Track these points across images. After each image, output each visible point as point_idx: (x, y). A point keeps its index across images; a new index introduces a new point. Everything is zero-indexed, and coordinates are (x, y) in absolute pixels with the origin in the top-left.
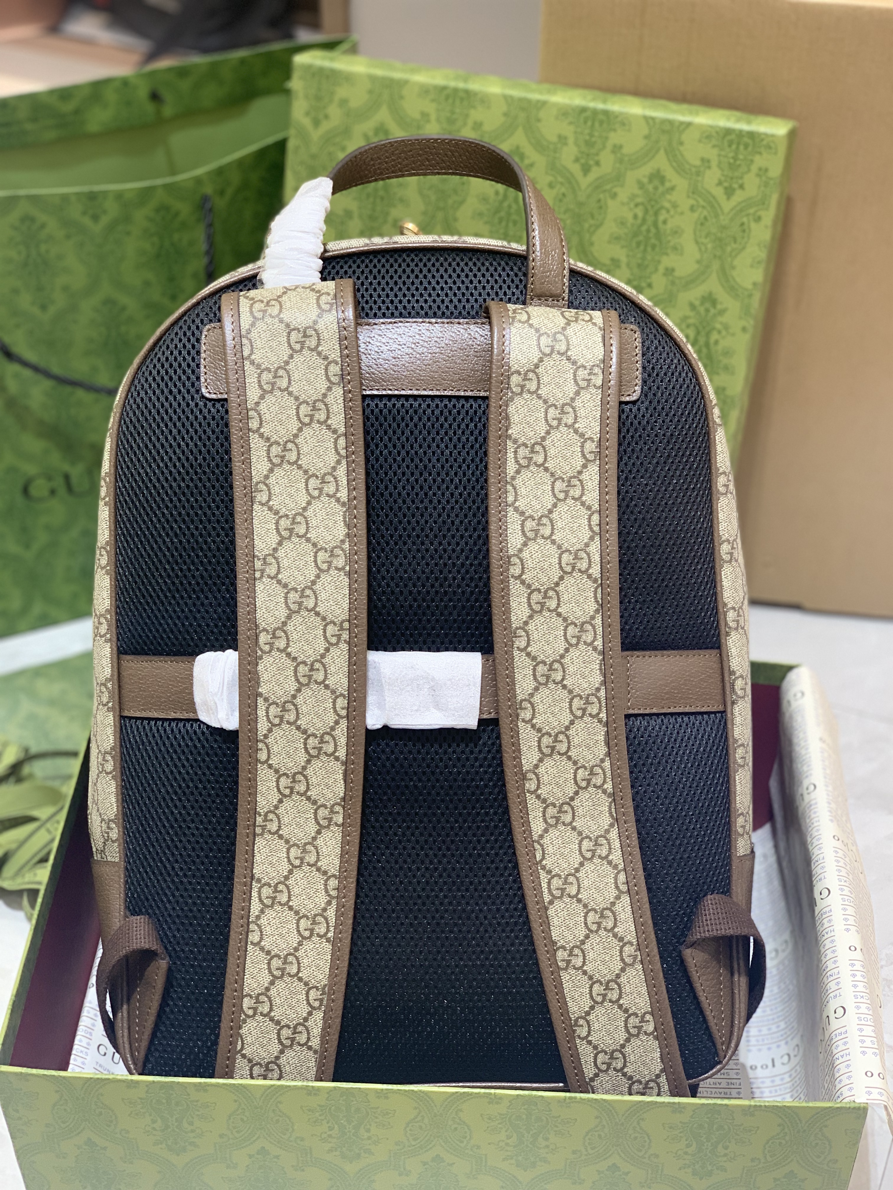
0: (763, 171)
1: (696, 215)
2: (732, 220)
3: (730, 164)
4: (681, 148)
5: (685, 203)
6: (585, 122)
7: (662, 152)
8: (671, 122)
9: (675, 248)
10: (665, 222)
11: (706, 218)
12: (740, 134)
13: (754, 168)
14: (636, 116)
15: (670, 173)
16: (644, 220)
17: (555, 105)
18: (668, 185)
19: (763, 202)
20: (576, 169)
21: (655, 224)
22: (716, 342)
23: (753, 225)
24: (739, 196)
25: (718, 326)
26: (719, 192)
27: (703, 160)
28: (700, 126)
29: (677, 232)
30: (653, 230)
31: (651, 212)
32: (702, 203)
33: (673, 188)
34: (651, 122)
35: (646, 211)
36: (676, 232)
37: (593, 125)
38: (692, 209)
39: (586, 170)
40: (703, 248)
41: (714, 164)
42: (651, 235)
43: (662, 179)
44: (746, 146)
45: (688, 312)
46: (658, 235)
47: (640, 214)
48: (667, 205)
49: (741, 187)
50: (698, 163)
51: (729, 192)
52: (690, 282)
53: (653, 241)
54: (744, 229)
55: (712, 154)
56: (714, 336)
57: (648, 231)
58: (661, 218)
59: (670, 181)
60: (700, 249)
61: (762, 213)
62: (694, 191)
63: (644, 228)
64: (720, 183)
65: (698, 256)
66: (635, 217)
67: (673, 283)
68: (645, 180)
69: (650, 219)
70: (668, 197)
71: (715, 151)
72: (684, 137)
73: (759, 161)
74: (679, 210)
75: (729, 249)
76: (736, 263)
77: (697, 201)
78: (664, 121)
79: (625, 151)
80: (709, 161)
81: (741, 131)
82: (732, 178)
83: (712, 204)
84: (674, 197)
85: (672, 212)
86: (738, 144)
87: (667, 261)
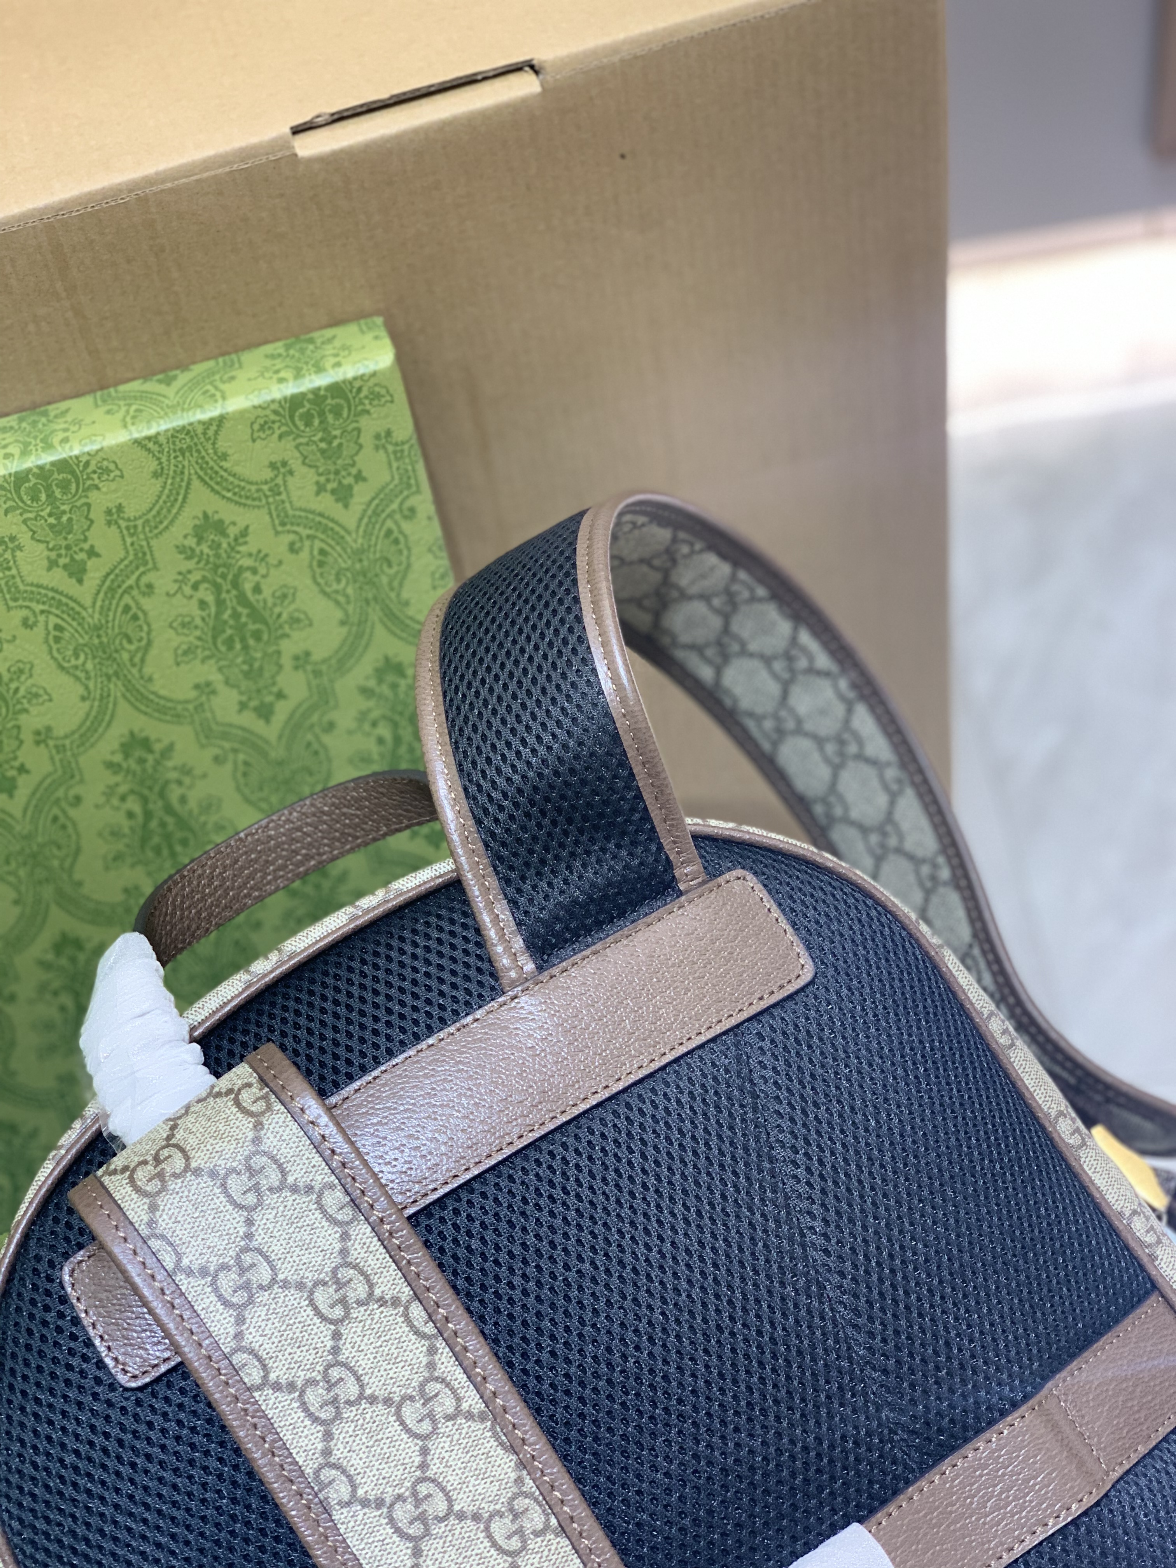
0: (384, 438)
1: (305, 555)
2: (367, 534)
3: (323, 452)
4: (227, 464)
5: (278, 546)
6: (35, 498)
7: (196, 483)
8: (186, 431)
9: (294, 621)
10: (257, 589)
11: (322, 552)
12: (316, 396)
13: (366, 439)
14: (121, 446)
15: (226, 512)
16: (220, 603)
18: (232, 531)
19: (406, 484)
20: (58, 579)
21: (242, 599)
23: (406, 526)
24: (362, 495)
26: (326, 503)
27: (273, 466)
28: (241, 414)
30: (244, 611)
31: (226, 586)
32: (305, 532)
33: (244, 533)
34: (150, 445)
35: (217, 589)
36: (285, 596)
37: (50, 496)
38: (293, 549)
39: (77, 572)
40: (342, 599)
41: (295, 463)
42: (244, 619)
43: (220, 527)
44: (337, 413)
45: (364, 704)
46: (255, 614)
47: (210, 599)
48: (247, 562)
49: (359, 477)
50: (268, 474)
51: (343, 495)
52: (345, 659)
53: (252, 627)
54: (393, 538)
55: (286, 450)
57: (236, 615)
58: (248, 587)
59: (234, 523)
60: (337, 603)
61: (413, 501)
62: (283, 520)
63: (226, 615)
64: (320, 489)
65: (339, 614)
66: (203, 605)
67: (317, 673)
68: (191, 542)
69: (230, 598)
70: (244, 549)
71: (289, 444)
72: (222, 445)
73: (370, 426)
74: (272, 560)
75: (384, 580)
76: (405, 595)
77: (296, 533)
78: (176, 434)
79: (130, 512)
80: (284, 464)
81: (316, 391)
82: (337, 473)
83: (323, 525)
84: (252, 545)
85: (262, 570)
86: (322, 414)
87: (289, 648)
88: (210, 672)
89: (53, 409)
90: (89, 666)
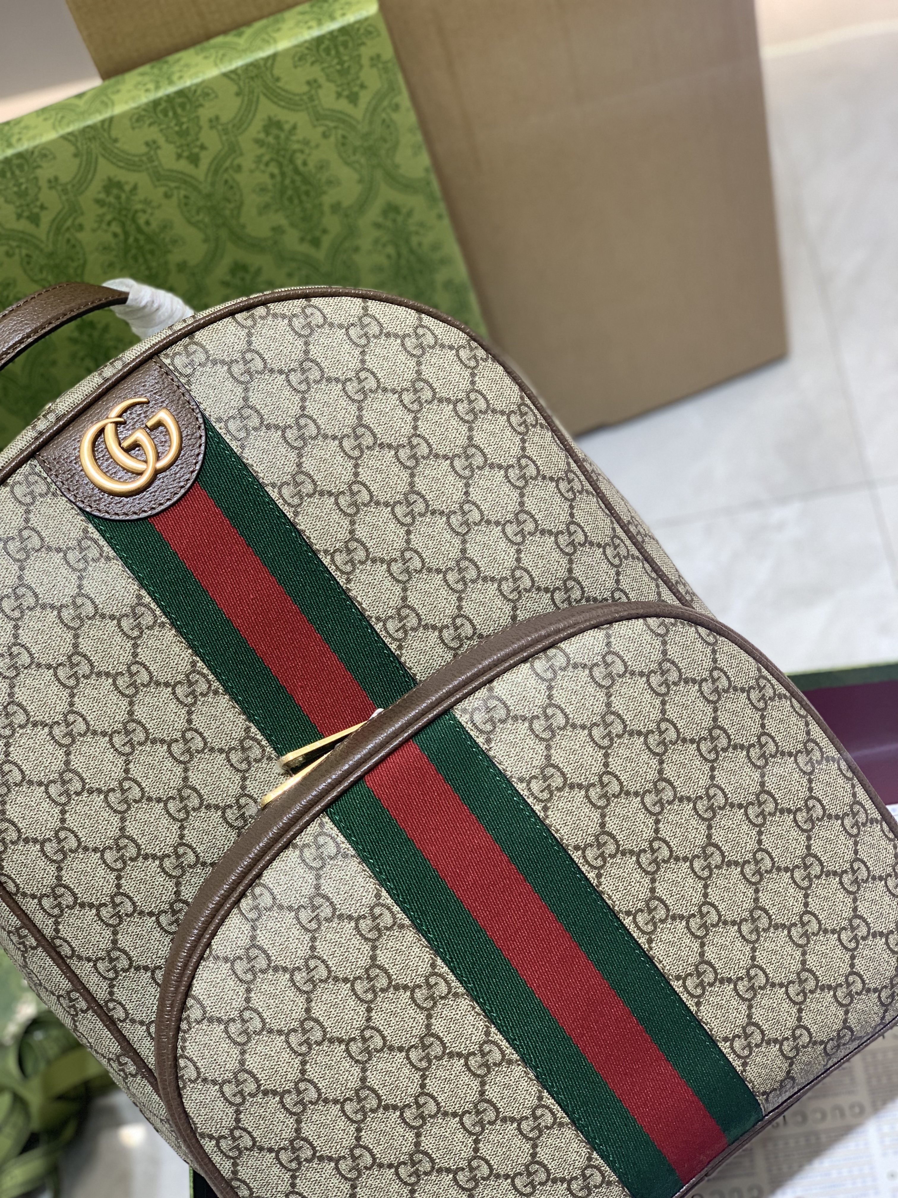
0: (376, 59)
1: (332, 140)
2: (371, 123)
3: (339, 71)
4: (280, 84)
5: (315, 134)
6: (166, 115)
7: (262, 99)
8: (254, 65)
9: (329, 182)
10: (305, 164)
11: (344, 137)
12: (332, 36)
13: (365, 61)
14: (215, 79)
15: (282, 115)
16: (283, 174)
17: (122, 115)
18: (287, 127)
19: (392, 88)
20: (183, 165)
21: (296, 171)
22: (420, 244)
23: (395, 116)
24: (365, 98)
25: (413, 228)
26: (343, 105)
27: (308, 83)
28: (287, 51)
29: (322, 166)
30: (298, 178)
31: (286, 162)
32: (331, 124)
33: (294, 127)
34: (233, 76)
35: (280, 165)
37: (175, 113)
38: (325, 136)
39: (194, 160)
40: (357, 166)
41: (322, 80)
42: (298, 183)
43: (279, 125)
44: (345, 45)
45: (376, 233)
46: (306, 180)
47: (276, 171)
48: (297, 146)
49: (363, 86)
50: (306, 88)
51: (353, 99)
52: (362, 205)
53: (304, 188)
54: (387, 124)
55: (315, 72)
56: (414, 240)
57: (293, 182)
58: (299, 162)
59: (287, 122)
60: (355, 169)
61: (396, 100)
62: (318, 117)
63: (287, 182)
64: (339, 95)
65: (356, 177)
66: (272, 176)
67: (346, 216)
68: (262, 136)
69: (289, 170)
70: (294, 138)
71: (317, 68)
72: (276, 72)
73: (366, 52)
74: (313, 144)
75: (383, 152)
76: (397, 161)
77: (326, 126)
78: (247, 67)
79: (224, 119)
80: (315, 81)
81: (331, 33)
82: (348, 84)
83: (342, 119)
84: (300, 134)
85: (307, 151)
86: (336, 47)
87: (328, 200)
88: (280, 219)
89: (171, 58)
90: (207, 220)
